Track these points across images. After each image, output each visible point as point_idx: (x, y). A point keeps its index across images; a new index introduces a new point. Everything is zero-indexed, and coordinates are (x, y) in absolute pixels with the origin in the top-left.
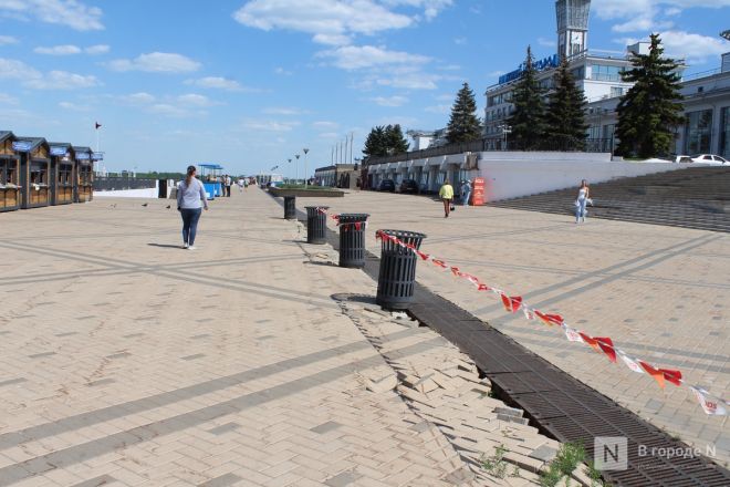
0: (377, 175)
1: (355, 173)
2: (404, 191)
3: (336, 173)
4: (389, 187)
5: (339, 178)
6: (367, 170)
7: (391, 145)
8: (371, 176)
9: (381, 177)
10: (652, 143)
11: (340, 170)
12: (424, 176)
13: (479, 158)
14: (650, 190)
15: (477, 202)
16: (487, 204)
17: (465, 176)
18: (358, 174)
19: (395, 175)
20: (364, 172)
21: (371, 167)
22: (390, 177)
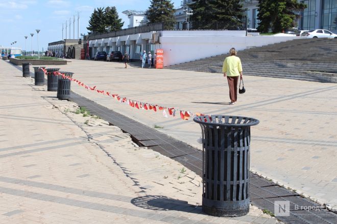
0: (96, 48)
1: (80, 46)
2: (112, 60)
3: (65, 47)
4: (102, 57)
5: (67, 51)
6: (88, 44)
7: (108, 24)
8: (91, 48)
9: (98, 49)
10: (280, 22)
11: (68, 44)
12: (128, 48)
13: (160, 35)
14: (261, 55)
15: (159, 66)
16: (166, 67)
17: (152, 47)
18: (81, 47)
19: (108, 48)
20: (86, 45)
21: (90, 42)
22: (105, 50)
